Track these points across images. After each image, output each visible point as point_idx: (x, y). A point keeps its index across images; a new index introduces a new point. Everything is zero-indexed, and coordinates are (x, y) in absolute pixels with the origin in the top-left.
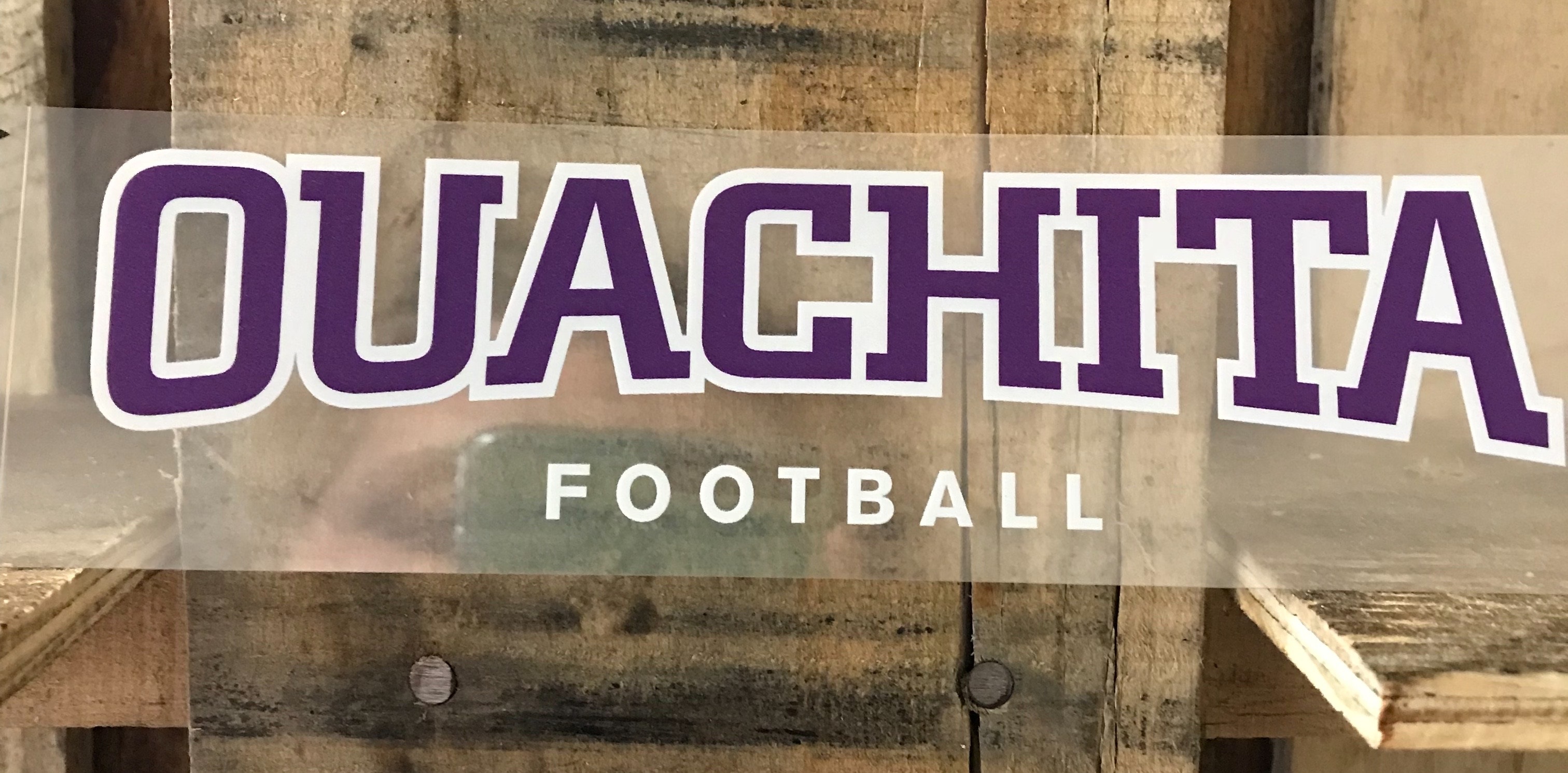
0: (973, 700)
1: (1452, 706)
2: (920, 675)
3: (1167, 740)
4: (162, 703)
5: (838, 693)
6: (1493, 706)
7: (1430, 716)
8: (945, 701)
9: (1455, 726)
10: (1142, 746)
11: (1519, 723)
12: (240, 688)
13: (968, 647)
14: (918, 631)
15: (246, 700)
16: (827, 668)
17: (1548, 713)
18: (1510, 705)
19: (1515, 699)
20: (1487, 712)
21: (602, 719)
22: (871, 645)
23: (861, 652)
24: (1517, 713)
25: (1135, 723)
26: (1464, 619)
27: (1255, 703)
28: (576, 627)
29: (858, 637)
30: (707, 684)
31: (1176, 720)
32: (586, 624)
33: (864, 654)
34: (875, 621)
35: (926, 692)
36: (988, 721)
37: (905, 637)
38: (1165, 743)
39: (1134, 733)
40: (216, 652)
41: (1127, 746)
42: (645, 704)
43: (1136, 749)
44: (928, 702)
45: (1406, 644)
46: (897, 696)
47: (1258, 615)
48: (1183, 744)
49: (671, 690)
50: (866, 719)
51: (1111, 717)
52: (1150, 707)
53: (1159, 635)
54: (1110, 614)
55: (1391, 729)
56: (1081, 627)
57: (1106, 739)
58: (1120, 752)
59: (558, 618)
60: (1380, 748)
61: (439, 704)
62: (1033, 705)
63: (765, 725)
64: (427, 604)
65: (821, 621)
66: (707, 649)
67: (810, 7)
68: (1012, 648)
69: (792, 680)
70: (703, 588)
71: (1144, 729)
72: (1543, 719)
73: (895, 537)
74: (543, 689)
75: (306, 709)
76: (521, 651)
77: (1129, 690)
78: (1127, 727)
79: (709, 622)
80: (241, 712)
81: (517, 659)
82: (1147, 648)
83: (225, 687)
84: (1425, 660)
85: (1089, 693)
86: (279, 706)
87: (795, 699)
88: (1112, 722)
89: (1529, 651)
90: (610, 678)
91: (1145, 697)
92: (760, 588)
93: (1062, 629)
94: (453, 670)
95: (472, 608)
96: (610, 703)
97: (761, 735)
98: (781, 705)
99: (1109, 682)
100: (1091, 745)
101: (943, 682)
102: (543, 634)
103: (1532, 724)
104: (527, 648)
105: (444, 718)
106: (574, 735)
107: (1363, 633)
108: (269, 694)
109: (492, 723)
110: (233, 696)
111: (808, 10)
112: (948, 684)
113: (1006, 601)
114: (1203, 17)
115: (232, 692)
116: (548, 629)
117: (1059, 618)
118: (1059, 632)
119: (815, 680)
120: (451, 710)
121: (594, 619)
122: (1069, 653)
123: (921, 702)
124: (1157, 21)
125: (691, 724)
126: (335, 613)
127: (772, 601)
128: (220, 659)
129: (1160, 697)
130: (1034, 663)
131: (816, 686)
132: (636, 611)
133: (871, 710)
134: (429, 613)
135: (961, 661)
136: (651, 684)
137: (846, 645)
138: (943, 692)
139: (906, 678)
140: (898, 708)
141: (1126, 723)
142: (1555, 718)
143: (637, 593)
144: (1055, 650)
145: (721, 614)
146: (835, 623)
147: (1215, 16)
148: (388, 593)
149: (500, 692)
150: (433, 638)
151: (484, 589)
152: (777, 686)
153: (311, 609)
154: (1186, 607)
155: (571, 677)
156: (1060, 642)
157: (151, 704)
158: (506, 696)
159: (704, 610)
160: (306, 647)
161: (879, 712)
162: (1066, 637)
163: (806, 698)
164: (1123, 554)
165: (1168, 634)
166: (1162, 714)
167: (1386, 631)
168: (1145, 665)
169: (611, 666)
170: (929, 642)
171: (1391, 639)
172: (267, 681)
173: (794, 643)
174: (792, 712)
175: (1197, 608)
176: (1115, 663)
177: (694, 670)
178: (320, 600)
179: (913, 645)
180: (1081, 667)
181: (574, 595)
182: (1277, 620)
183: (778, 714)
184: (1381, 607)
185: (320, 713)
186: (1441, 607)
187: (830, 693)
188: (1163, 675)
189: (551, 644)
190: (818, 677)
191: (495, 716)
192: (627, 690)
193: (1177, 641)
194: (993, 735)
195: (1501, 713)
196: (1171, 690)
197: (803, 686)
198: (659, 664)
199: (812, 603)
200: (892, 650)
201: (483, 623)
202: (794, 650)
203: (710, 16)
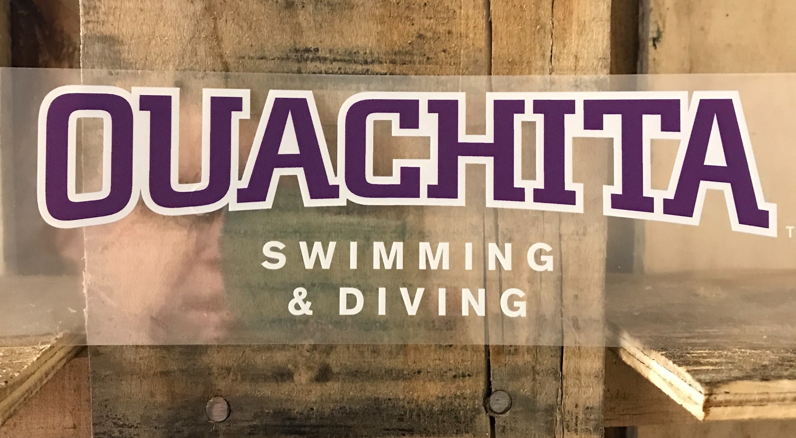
0: (492, 411)
1: (737, 398)
2: (465, 398)
3: (588, 427)
4: (75, 428)
5: (424, 408)
6: (757, 397)
7: (727, 403)
8: (478, 411)
9: (739, 408)
10: (576, 431)
11: (770, 405)
12: (118, 417)
13: (489, 383)
14: (464, 376)
15: (121, 423)
16: (419, 397)
17: (784, 400)
18: (765, 397)
19: (767, 393)
20: (754, 401)
21: (305, 426)
22: (440, 384)
23: (435, 388)
24: (769, 401)
25: (572, 419)
26: (737, 357)
27: (628, 409)
28: (291, 379)
29: (434, 381)
30: (358, 407)
31: (592, 417)
32: (296, 378)
33: (437, 389)
34: (442, 372)
35: (468, 407)
36: (499, 422)
37: (457, 379)
38: (587, 429)
39: (572, 424)
40: (106, 398)
41: (569, 431)
42: (327, 418)
43: (573, 432)
44: (469, 412)
45: (713, 370)
46: (454, 409)
47: (632, 362)
48: (596, 429)
49: (340, 410)
50: (438, 422)
51: (560, 417)
52: (579, 411)
53: (583, 375)
54: (559, 364)
55: (709, 410)
56: (544, 372)
57: (558, 428)
58: (565, 434)
59: (282, 375)
60: (704, 420)
61: (221, 422)
62: (521, 412)
63: (388, 427)
64: (215, 370)
65: (415, 373)
66: (358, 389)
67: (405, 64)
68: (511, 383)
69: (401, 403)
70: (355, 358)
71: (577, 422)
72: (781, 403)
73: (452, 329)
74: (275, 412)
75: (152, 426)
76: (263, 393)
77: (569, 402)
78: (568, 421)
79: (358, 375)
80: (119, 429)
81: (261, 397)
82: (578, 382)
83: (110, 416)
84: (723, 376)
85: (549, 405)
86: (139, 425)
87: (402, 413)
88: (561, 419)
89: (772, 370)
90: (309, 405)
91: (577, 406)
92: (384, 357)
93: (535, 372)
94: (228, 404)
95: (238, 372)
96: (308, 418)
97: (386, 432)
98: (395, 416)
99: (559, 399)
100: (551, 431)
101: (477, 402)
102: (275, 384)
103: (777, 406)
104: (266, 392)
105: (224, 428)
106: (291, 435)
107: (690, 365)
108: (134, 419)
109: (249, 431)
110: (114, 421)
111: (404, 65)
112: (479, 403)
113: (507, 360)
114: (598, 67)
115: (114, 419)
116: (277, 381)
117: (533, 367)
118: (534, 374)
119: (412, 403)
120: (227, 424)
121: (300, 375)
122: (539, 385)
123: (466, 412)
124: (575, 69)
125: (351, 427)
126: (168, 376)
127: (390, 363)
128: (108, 402)
129: (584, 405)
130: (522, 390)
131: (413, 406)
132: (321, 371)
133: (441, 417)
134: (216, 375)
135: (485, 391)
136: (330, 408)
137: (428, 385)
138: (477, 407)
139: (458, 400)
140: (454, 416)
141: (568, 419)
142: (787, 402)
143: (321, 361)
144: (532, 383)
145: (364, 371)
146: (422, 374)
147: (603, 66)
148: (195, 365)
149: (253, 415)
150: (217, 388)
151: (244, 362)
152: (393, 406)
153: (155, 374)
154: (596, 360)
155: (288, 405)
156: (534, 379)
157: (69, 428)
158: (256, 416)
159: (356, 369)
160: (152, 395)
161: (445, 418)
162: (537, 377)
163: (408, 413)
164: (564, 334)
165: (588, 374)
166: (585, 414)
167: (701, 364)
168: (576, 390)
169: (309, 399)
170: (469, 382)
171: (704, 368)
172: (132, 412)
173: (402, 384)
174: (401, 420)
175: (601, 360)
176: (562, 388)
177: (351, 399)
178: (159, 370)
179: (461, 384)
180: (545, 392)
181: (290, 363)
182: (644, 364)
183: (394, 420)
184: (696, 353)
185: (159, 428)
186: (726, 353)
187: (420, 409)
188: (586, 395)
189: (279, 389)
190: (414, 402)
191: (250, 427)
192: (317, 411)
193: (592, 377)
194: (502, 428)
195: (761, 401)
196: (589, 402)
197: (407, 406)
198: (333, 397)
199: (410, 363)
200: (451, 386)
201: (243, 379)
202: (402, 388)
203: (355, 69)
